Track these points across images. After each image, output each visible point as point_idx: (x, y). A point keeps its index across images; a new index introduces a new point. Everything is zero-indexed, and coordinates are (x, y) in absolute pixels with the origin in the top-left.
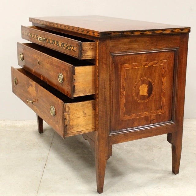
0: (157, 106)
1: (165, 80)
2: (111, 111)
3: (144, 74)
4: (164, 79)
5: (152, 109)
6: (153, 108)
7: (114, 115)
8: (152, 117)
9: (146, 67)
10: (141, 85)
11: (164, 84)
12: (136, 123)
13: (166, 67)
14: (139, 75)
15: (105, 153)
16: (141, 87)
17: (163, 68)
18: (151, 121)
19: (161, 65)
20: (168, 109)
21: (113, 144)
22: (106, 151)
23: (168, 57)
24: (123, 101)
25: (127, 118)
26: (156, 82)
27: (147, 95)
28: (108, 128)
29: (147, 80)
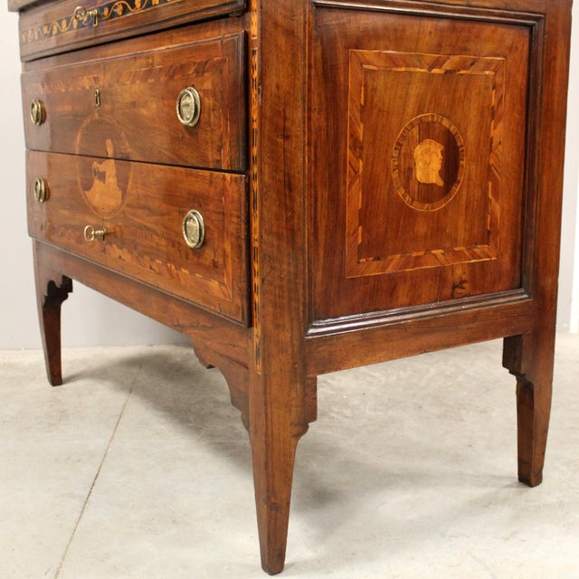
0: (475, 231)
1: (499, 132)
2: (312, 238)
3: (431, 102)
4: (494, 128)
5: (456, 240)
6: (462, 235)
7: (321, 253)
8: (459, 272)
9: (435, 71)
10: (420, 141)
11: (496, 148)
12: (403, 293)
13: (501, 85)
14: (412, 101)
15: (290, 410)
16: (418, 151)
17: (494, 88)
18: (454, 287)
19: (487, 72)
20: (510, 247)
21: (322, 372)
22: (293, 403)
23: (511, 49)
24: (354, 199)
25: (371, 269)
26: (471, 135)
27: (441, 183)
28: (301, 309)
29: (440, 124)
